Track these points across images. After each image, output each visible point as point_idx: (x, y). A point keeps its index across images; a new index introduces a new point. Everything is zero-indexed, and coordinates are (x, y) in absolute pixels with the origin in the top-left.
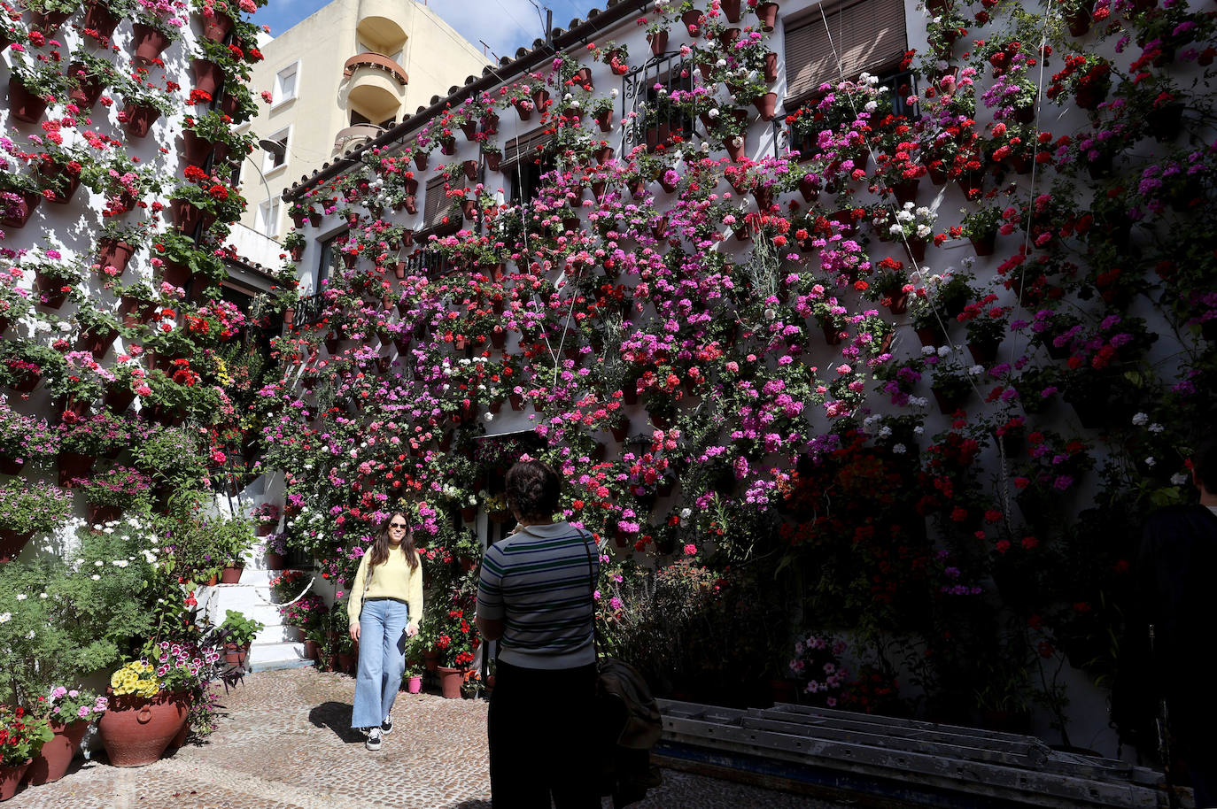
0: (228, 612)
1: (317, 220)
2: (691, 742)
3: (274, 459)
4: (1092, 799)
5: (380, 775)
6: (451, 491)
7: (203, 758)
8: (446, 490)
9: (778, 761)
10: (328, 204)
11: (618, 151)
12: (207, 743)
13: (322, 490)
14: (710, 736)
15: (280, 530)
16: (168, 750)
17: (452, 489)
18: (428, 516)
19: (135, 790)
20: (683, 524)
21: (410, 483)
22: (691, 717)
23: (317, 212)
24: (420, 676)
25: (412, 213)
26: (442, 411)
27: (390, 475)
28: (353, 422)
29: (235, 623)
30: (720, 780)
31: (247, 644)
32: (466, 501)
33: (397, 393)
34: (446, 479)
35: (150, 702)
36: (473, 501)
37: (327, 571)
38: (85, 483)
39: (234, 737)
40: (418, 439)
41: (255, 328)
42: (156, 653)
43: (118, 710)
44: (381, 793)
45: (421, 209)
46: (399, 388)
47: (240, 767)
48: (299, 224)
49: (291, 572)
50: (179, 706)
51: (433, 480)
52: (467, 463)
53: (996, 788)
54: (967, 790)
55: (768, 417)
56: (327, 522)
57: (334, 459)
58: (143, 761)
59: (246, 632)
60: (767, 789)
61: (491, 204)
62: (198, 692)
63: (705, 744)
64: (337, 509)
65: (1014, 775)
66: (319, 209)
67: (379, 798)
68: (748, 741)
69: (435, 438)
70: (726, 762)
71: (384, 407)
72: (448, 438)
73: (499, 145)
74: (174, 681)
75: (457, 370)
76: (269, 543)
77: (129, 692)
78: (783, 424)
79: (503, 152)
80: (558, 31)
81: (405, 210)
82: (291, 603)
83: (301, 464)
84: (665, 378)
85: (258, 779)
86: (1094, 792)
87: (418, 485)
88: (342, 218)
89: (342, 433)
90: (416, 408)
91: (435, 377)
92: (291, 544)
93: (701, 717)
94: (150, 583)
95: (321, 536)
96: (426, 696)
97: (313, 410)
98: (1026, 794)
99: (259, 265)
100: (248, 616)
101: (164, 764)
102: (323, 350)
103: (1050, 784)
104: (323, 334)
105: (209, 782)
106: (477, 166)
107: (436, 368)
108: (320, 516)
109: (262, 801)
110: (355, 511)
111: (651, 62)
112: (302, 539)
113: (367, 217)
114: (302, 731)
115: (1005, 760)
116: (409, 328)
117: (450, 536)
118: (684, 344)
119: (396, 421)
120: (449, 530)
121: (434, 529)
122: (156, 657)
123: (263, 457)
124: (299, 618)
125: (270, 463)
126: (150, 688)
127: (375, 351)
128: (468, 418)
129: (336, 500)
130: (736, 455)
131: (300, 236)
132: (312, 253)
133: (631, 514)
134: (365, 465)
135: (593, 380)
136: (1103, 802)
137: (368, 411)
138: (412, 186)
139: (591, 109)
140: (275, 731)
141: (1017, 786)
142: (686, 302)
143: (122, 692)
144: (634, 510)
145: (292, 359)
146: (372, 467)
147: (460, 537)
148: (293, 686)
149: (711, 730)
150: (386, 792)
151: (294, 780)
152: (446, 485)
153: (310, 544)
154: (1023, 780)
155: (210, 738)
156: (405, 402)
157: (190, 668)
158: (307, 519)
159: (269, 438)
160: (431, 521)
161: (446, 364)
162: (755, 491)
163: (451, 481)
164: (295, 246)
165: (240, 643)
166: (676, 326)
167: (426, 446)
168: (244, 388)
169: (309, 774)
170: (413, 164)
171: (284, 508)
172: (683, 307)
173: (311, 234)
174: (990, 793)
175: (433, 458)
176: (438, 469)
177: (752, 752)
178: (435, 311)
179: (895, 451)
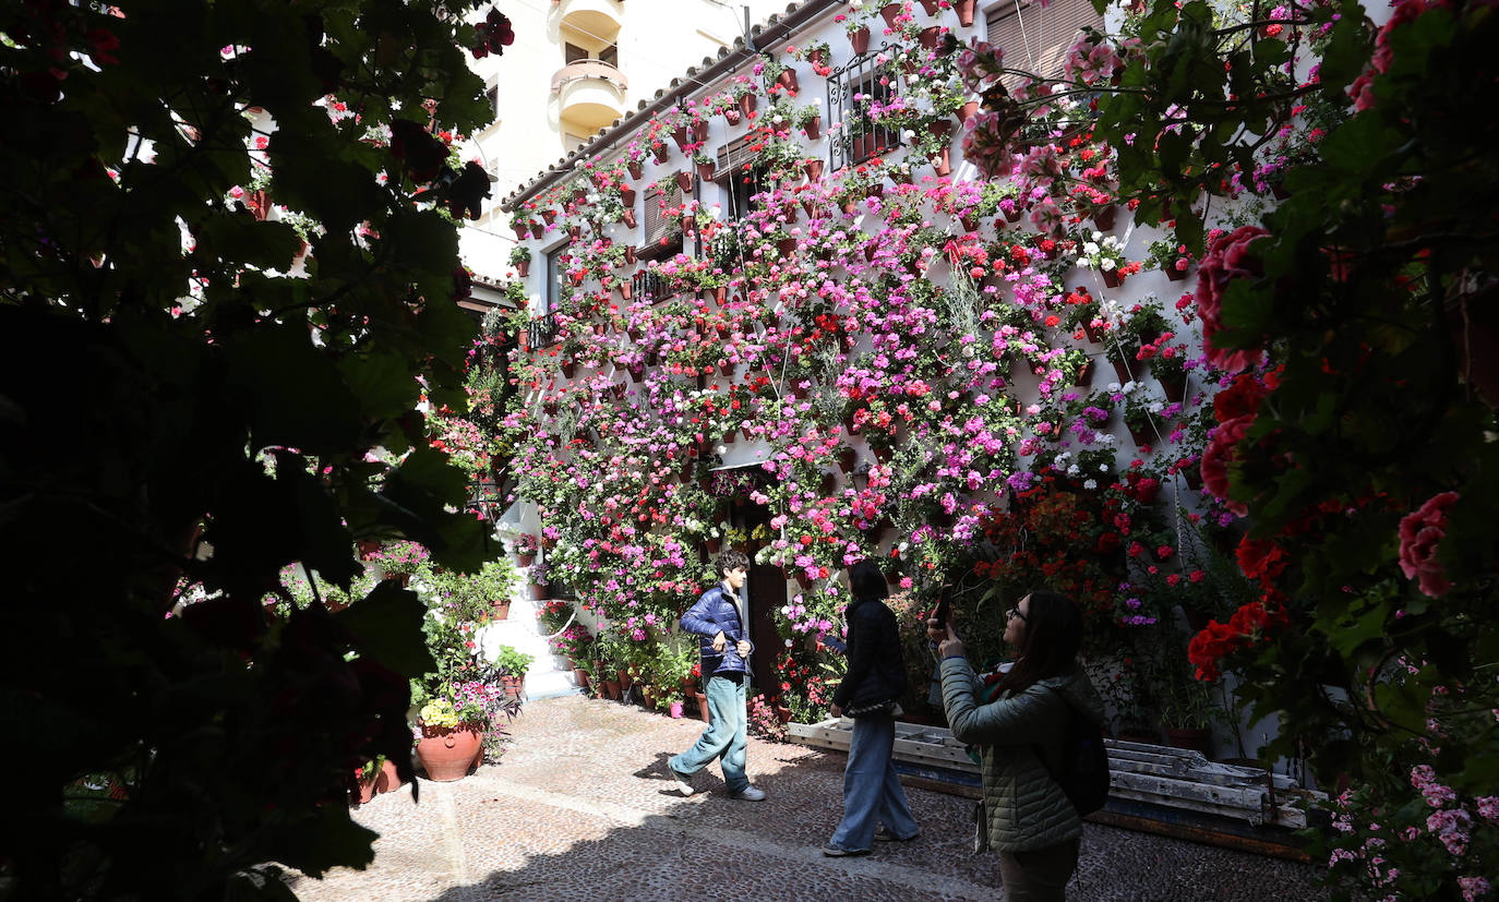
0: (502, 647)
1: (538, 232)
2: (904, 759)
3: (525, 492)
4: (1213, 801)
5: (639, 788)
6: (694, 525)
7: (499, 775)
8: (688, 524)
9: (974, 774)
10: (550, 216)
11: (827, 163)
12: (499, 763)
13: (575, 523)
14: (919, 754)
15: (539, 560)
16: (471, 770)
17: (695, 522)
18: (674, 550)
19: (452, 798)
20: (903, 557)
21: (655, 516)
22: (908, 738)
23: (538, 223)
24: (681, 703)
25: (632, 226)
26: (678, 445)
27: (635, 509)
28: (596, 454)
29: (509, 657)
30: (928, 790)
31: (522, 675)
32: (709, 534)
33: (635, 426)
34: (688, 511)
35: (452, 730)
36: (715, 534)
37: (587, 603)
38: (379, 556)
39: (520, 758)
40: (658, 473)
41: (490, 347)
42: (452, 692)
43: (429, 737)
44: (638, 801)
45: (641, 222)
46: (636, 420)
47: (527, 781)
48: (521, 238)
49: (555, 601)
50: (474, 733)
51: (675, 514)
52: (706, 497)
53: (1143, 794)
54: (1121, 796)
55: (967, 457)
56: (582, 555)
57: (581, 492)
58: (453, 777)
59: (519, 665)
60: (966, 798)
61: (708, 222)
62: (487, 722)
63: (915, 761)
64: (590, 542)
65: (1156, 782)
66: (540, 220)
67: (637, 805)
68: (949, 757)
69: (674, 471)
70: (934, 776)
71: (625, 440)
72: (687, 470)
73: (710, 152)
74: (469, 714)
75: (688, 402)
76: (530, 575)
77: (437, 724)
78: (985, 461)
79: (716, 160)
80: (757, 29)
81: (623, 223)
82: (557, 634)
83: (552, 496)
84: (879, 413)
85: (543, 791)
86: (1215, 795)
87: (662, 519)
88: (563, 233)
89: (587, 465)
90: (653, 442)
91: (668, 411)
92: (550, 576)
93: (921, 737)
94: (440, 636)
95: (577, 569)
96: (686, 720)
97: (557, 439)
98: (1166, 798)
99: (486, 278)
100: (519, 651)
101: (469, 778)
102: (560, 375)
103: (1186, 790)
104: (559, 358)
105: (506, 793)
106: (690, 177)
107: (668, 401)
108: (575, 549)
109: (547, 807)
110: (604, 544)
111: (853, 63)
112: (561, 571)
113: (588, 232)
114: (577, 753)
115: (1154, 770)
116: (639, 359)
117: (696, 568)
118: (893, 378)
119: (636, 454)
120: (694, 562)
121: (680, 562)
122: (452, 695)
123: (514, 490)
124: (567, 648)
125: (523, 494)
126: (451, 720)
127: (608, 380)
128: (703, 451)
129: (588, 533)
130: (943, 491)
131: (524, 251)
132: (538, 266)
133: (855, 547)
134: (610, 501)
135: (815, 414)
136: (1222, 803)
137: (609, 442)
138: (629, 197)
139: (797, 119)
140: (554, 754)
141: (1158, 792)
142: (894, 337)
143: (432, 724)
144: (857, 544)
145: (531, 384)
146: (618, 502)
147: (705, 570)
148: (567, 714)
149: (918, 749)
150: (643, 801)
151: (572, 792)
152: (688, 519)
153: (569, 576)
154: (1162, 787)
155: (502, 760)
156: (643, 436)
157: (478, 703)
158: (563, 552)
159: (519, 470)
160: (676, 555)
161: (677, 398)
162: (961, 527)
163: (693, 514)
164: (522, 261)
165: (515, 675)
166: (885, 363)
167: (668, 479)
168: (488, 414)
169: (582, 788)
170: (628, 174)
171: (540, 539)
172: (892, 342)
173: (535, 247)
174: (1139, 798)
175: (674, 492)
176: (680, 502)
177: (953, 767)
178: (662, 342)
179: (1086, 487)
